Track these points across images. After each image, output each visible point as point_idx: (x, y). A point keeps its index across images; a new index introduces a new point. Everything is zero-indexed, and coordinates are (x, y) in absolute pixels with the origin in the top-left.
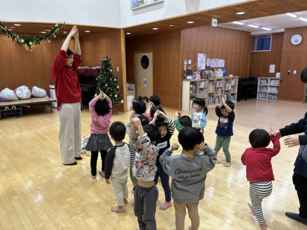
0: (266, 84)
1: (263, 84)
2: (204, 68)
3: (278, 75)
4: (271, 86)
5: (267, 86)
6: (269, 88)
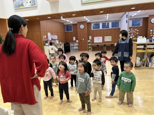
0: (73, 45)
1: (72, 45)
2: (51, 39)
3: (77, 41)
4: (75, 46)
5: (74, 46)
6: (75, 47)
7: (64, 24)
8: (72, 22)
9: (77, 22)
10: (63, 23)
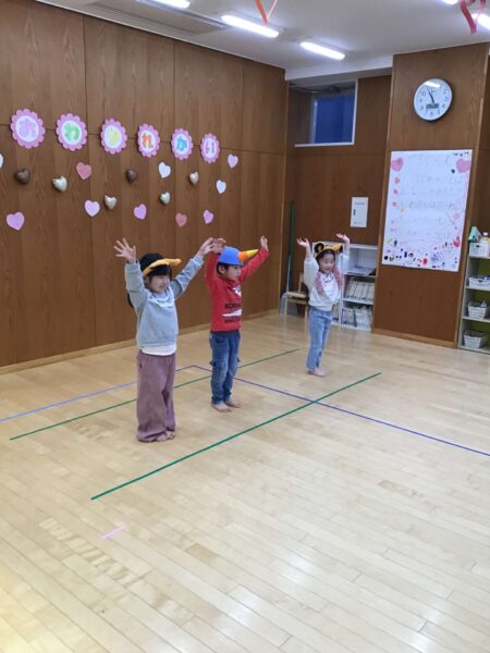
7: (287, 78)
8: (340, 56)
9: (396, 58)
10: (283, 71)
